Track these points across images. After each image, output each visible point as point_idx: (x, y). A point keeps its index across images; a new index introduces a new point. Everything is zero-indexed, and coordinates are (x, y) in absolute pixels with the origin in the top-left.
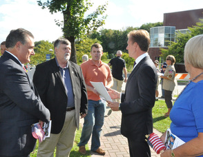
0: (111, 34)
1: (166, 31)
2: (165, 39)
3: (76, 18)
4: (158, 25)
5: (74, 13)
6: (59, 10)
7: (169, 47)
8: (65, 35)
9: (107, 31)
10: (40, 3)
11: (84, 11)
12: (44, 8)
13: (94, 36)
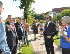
0: (37, 15)
1: (53, 14)
2: (53, 16)
3: (27, 11)
4: (51, 12)
5: (27, 9)
6: (23, 8)
7: (54, 18)
8: (24, 15)
9: (36, 14)
10: (17, 7)
11: (30, 9)
12: (18, 8)
13: (32, 16)
